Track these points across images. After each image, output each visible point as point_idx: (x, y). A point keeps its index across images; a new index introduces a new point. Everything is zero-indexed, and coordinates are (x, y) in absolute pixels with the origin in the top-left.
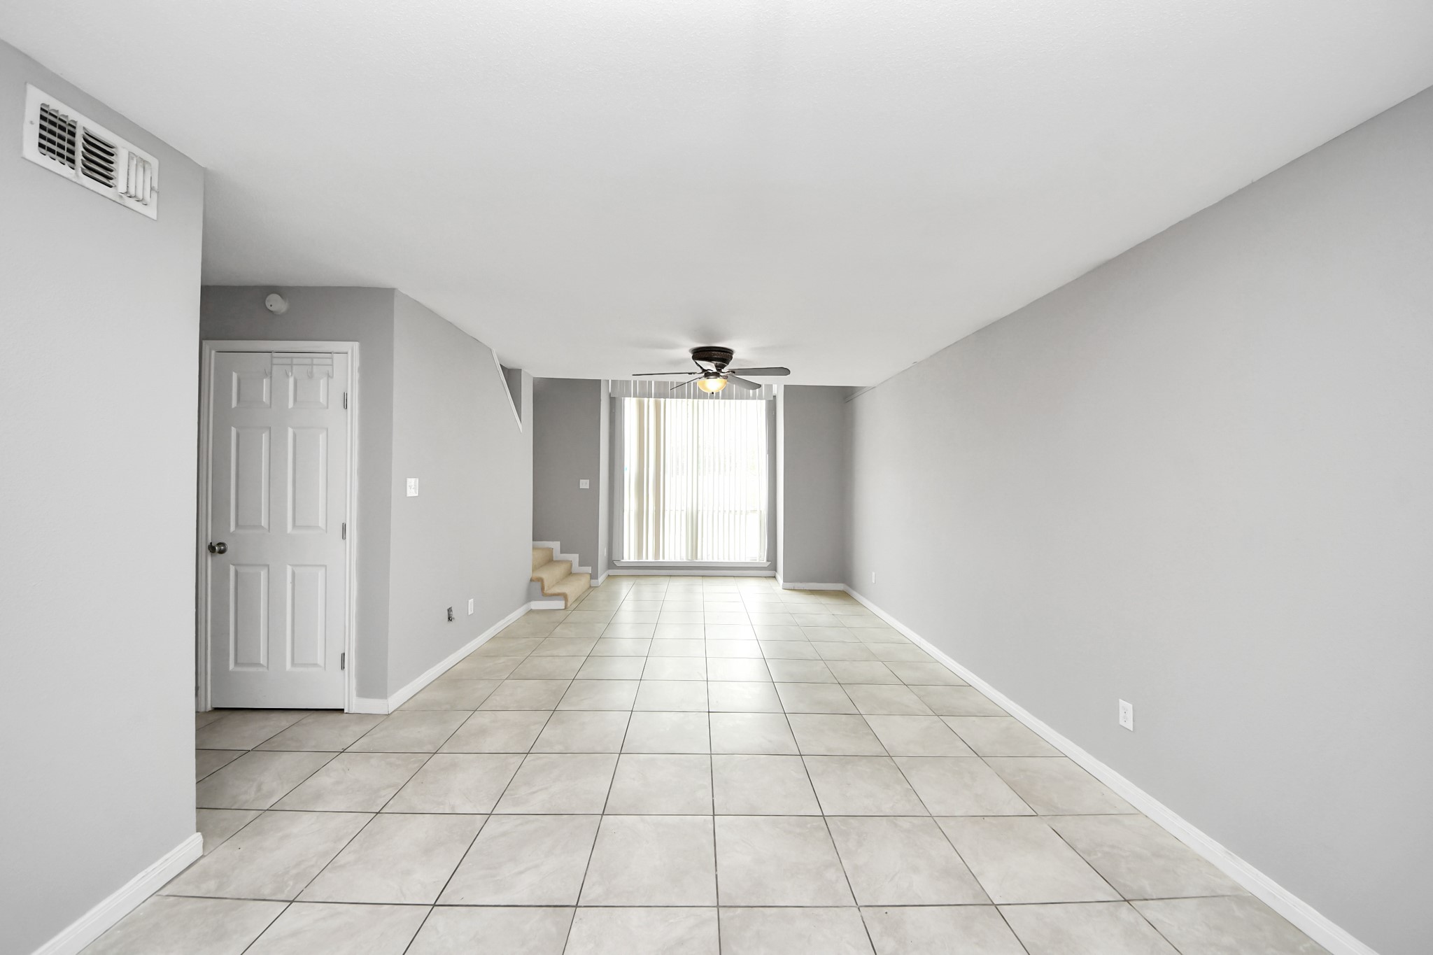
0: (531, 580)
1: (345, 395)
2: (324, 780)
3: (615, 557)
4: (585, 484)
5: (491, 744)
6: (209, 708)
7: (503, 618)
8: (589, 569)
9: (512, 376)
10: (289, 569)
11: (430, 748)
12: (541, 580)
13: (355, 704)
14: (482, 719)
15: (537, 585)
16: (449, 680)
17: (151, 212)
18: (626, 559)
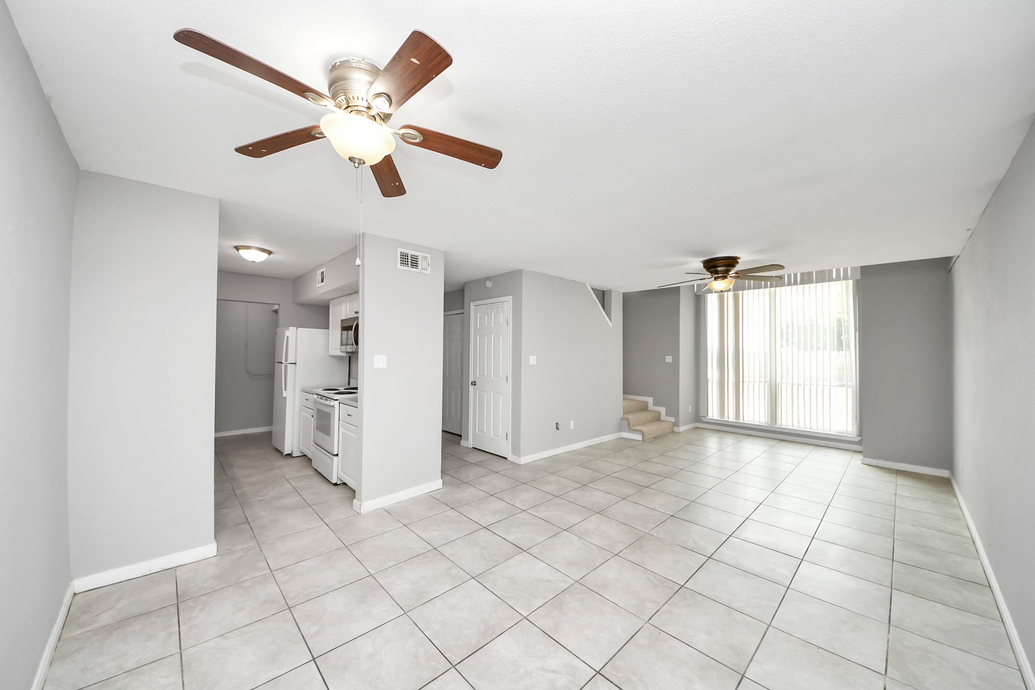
0: (622, 419)
1: (507, 319)
2: (485, 479)
3: (702, 413)
4: (669, 359)
5: (547, 488)
6: (471, 447)
7: (598, 437)
8: (673, 419)
9: (603, 296)
10: (492, 393)
11: (524, 482)
12: (627, 419)
13: (511, 457)
14: (552, 478)
15: (625, 423)
16: (554, 459)
17: (429, 272)
18: (710, 416)
